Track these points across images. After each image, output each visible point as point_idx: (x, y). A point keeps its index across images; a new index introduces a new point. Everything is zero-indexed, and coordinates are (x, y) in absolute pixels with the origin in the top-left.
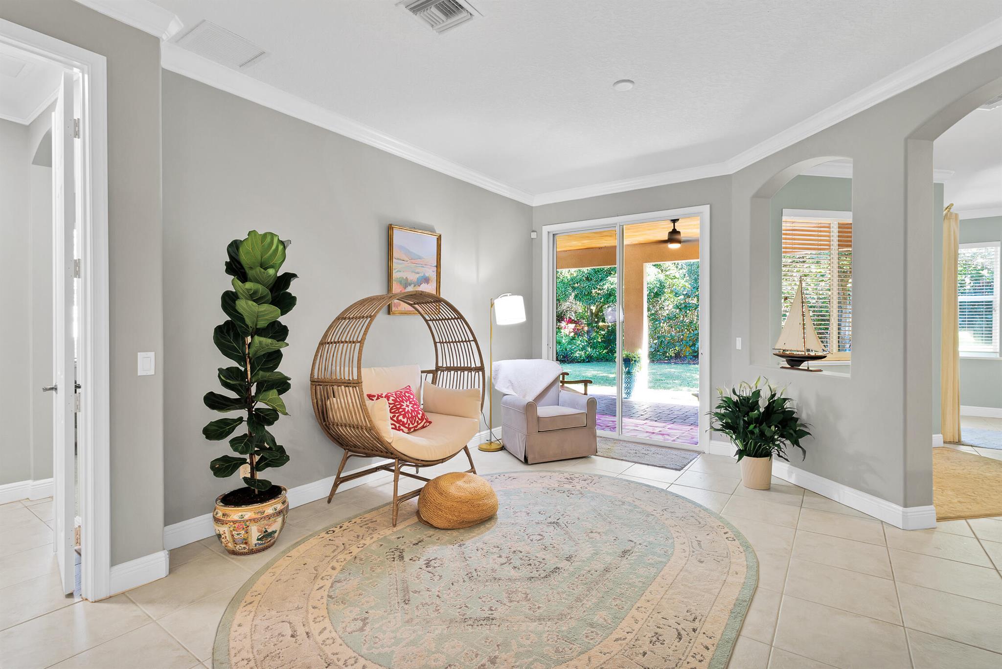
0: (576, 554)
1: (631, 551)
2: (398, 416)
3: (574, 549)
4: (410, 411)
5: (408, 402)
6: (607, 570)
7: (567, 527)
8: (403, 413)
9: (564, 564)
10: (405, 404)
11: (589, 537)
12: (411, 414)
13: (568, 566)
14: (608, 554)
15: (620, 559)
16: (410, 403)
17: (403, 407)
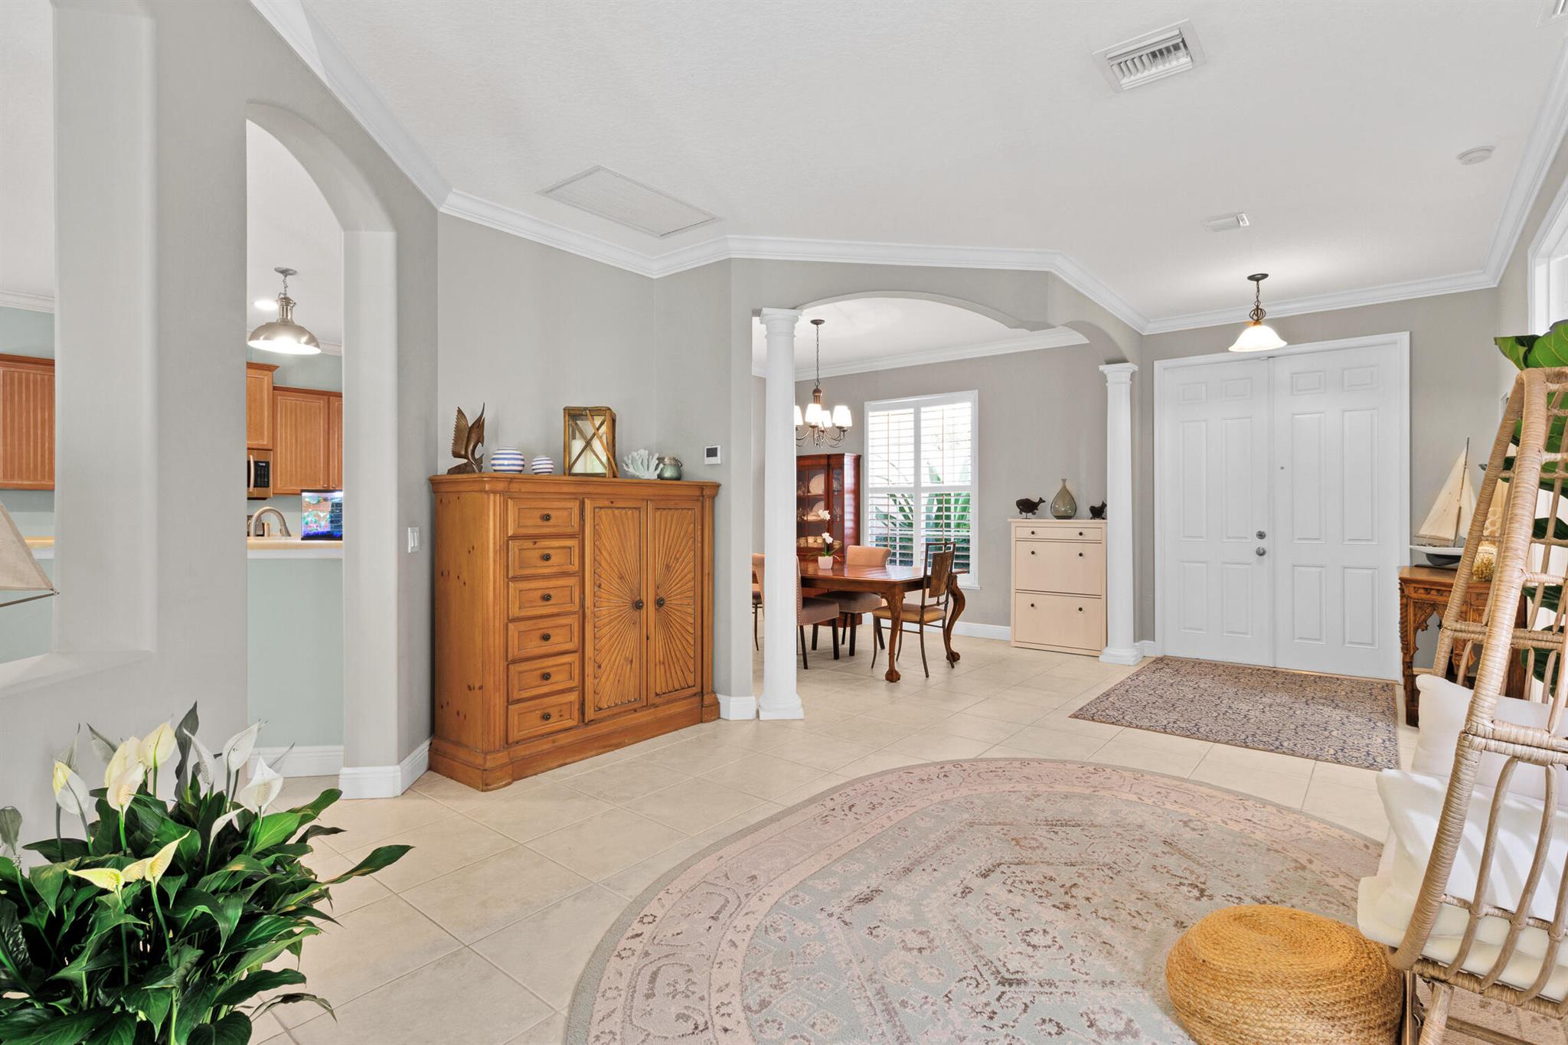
0: (955, 899)
1: (855, 900)
3: (958, 910)
6: (908, 871)
7: (976, 966)
9: (977, 883)
11: (928, 937)
13: (968, 877)
14: (899, 900)
15: (881, 888)
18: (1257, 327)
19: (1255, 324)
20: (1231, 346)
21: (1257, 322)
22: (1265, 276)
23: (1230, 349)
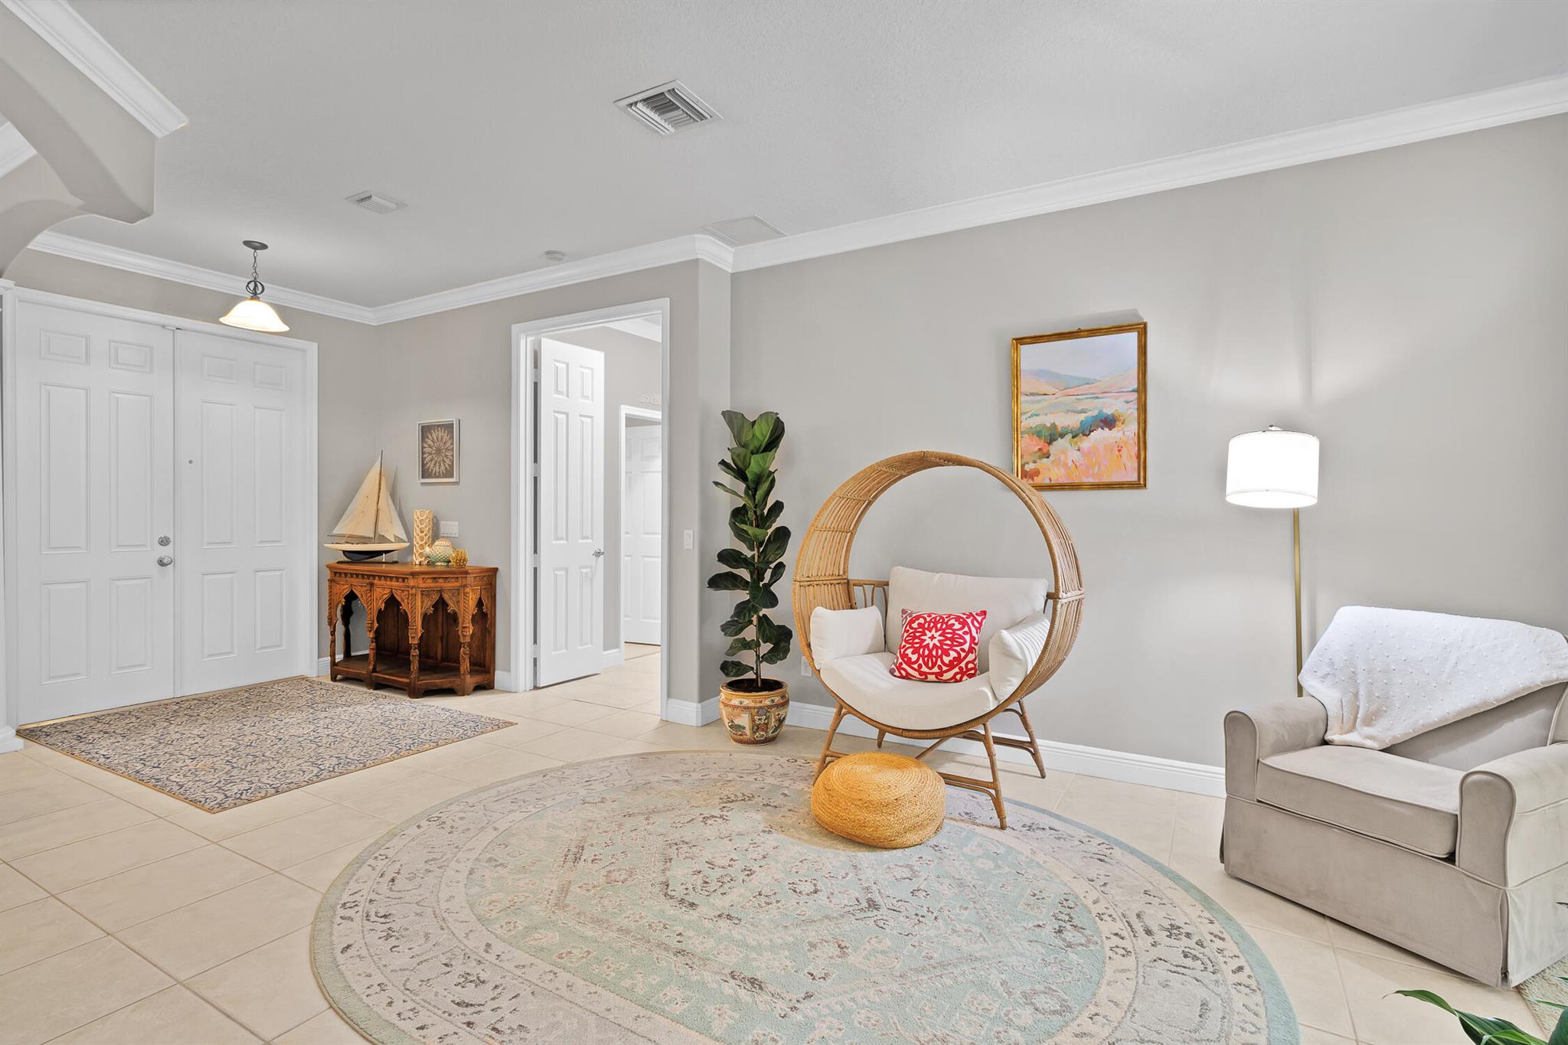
2: (942, 661)
4: (942, 638)
5: (926, 631)
8: (940, 651)
10: (928, 641)
12: (947, 639)
16: (930, 630)
17: (931, 647)
18: (254, 303)
19: (252, 298)
20: (222, 317)
21: (255, 296)
22: (264, 247)
23: (222, 320)
